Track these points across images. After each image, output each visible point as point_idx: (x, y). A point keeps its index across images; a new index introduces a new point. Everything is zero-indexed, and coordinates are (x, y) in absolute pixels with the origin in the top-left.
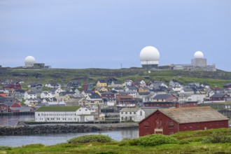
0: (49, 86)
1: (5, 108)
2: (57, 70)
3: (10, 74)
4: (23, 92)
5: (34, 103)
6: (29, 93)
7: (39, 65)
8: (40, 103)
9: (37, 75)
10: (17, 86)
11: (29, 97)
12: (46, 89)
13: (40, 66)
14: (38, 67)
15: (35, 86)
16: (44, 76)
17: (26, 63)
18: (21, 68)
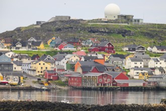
0: (155, 50)
1: (109, 80)
2: (153, 25)
3: (84, 29)
4: (123, 57)
5: (143, 74)
6: (132, 60)
7: (125, 17)
8: (150, 74)
9: (124, 33)
10: (109, 48)
11: (133, 65)
12: (151, 54)
13: (127, 18)
14: (124, 20)
15: (134, 50)
16: (134, 34)
17: (106, 15)
18: (100, 21)
